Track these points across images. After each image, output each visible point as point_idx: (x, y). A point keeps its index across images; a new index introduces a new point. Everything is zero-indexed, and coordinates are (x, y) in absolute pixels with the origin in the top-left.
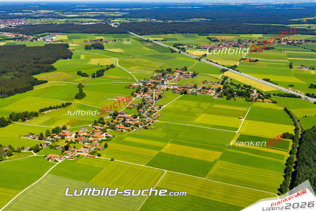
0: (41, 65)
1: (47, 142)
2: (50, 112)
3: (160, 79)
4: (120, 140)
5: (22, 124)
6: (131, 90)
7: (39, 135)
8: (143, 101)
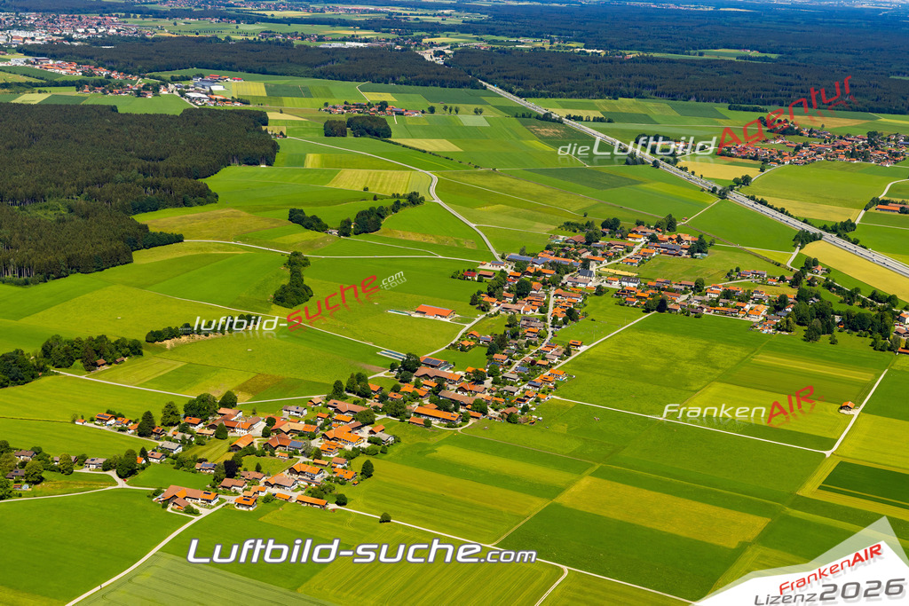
0: (164, 181)
1: (167, 444)
2: (184, 345)
3: (576, 254)
4: (420, 452)
5: (83, 377)
6: (473, 287)
7: (141, 421)
8: (509, 326)
